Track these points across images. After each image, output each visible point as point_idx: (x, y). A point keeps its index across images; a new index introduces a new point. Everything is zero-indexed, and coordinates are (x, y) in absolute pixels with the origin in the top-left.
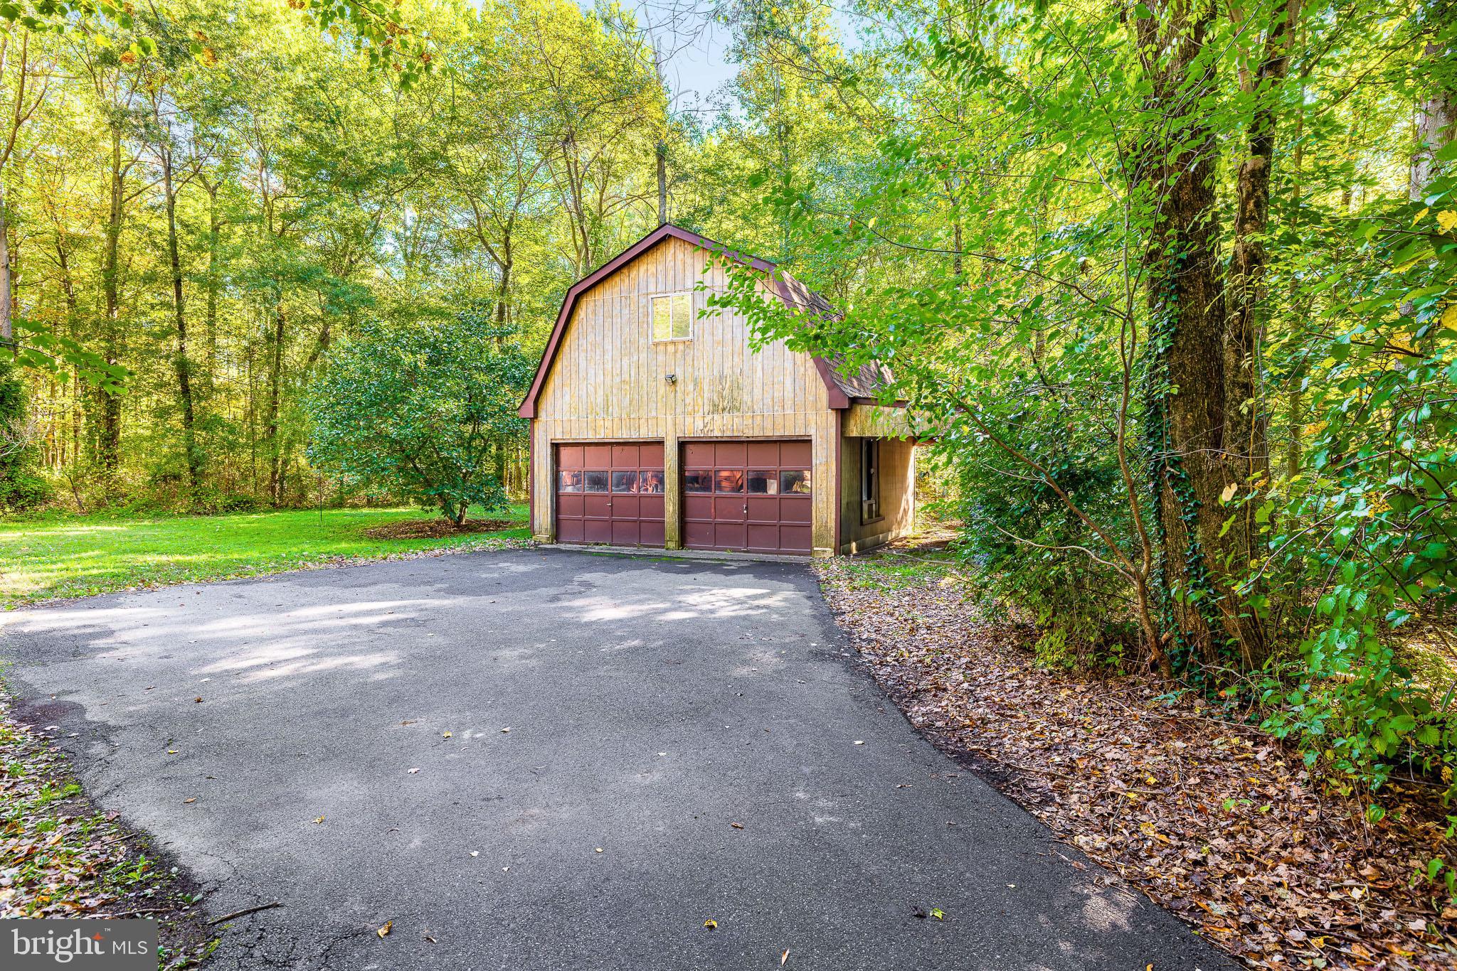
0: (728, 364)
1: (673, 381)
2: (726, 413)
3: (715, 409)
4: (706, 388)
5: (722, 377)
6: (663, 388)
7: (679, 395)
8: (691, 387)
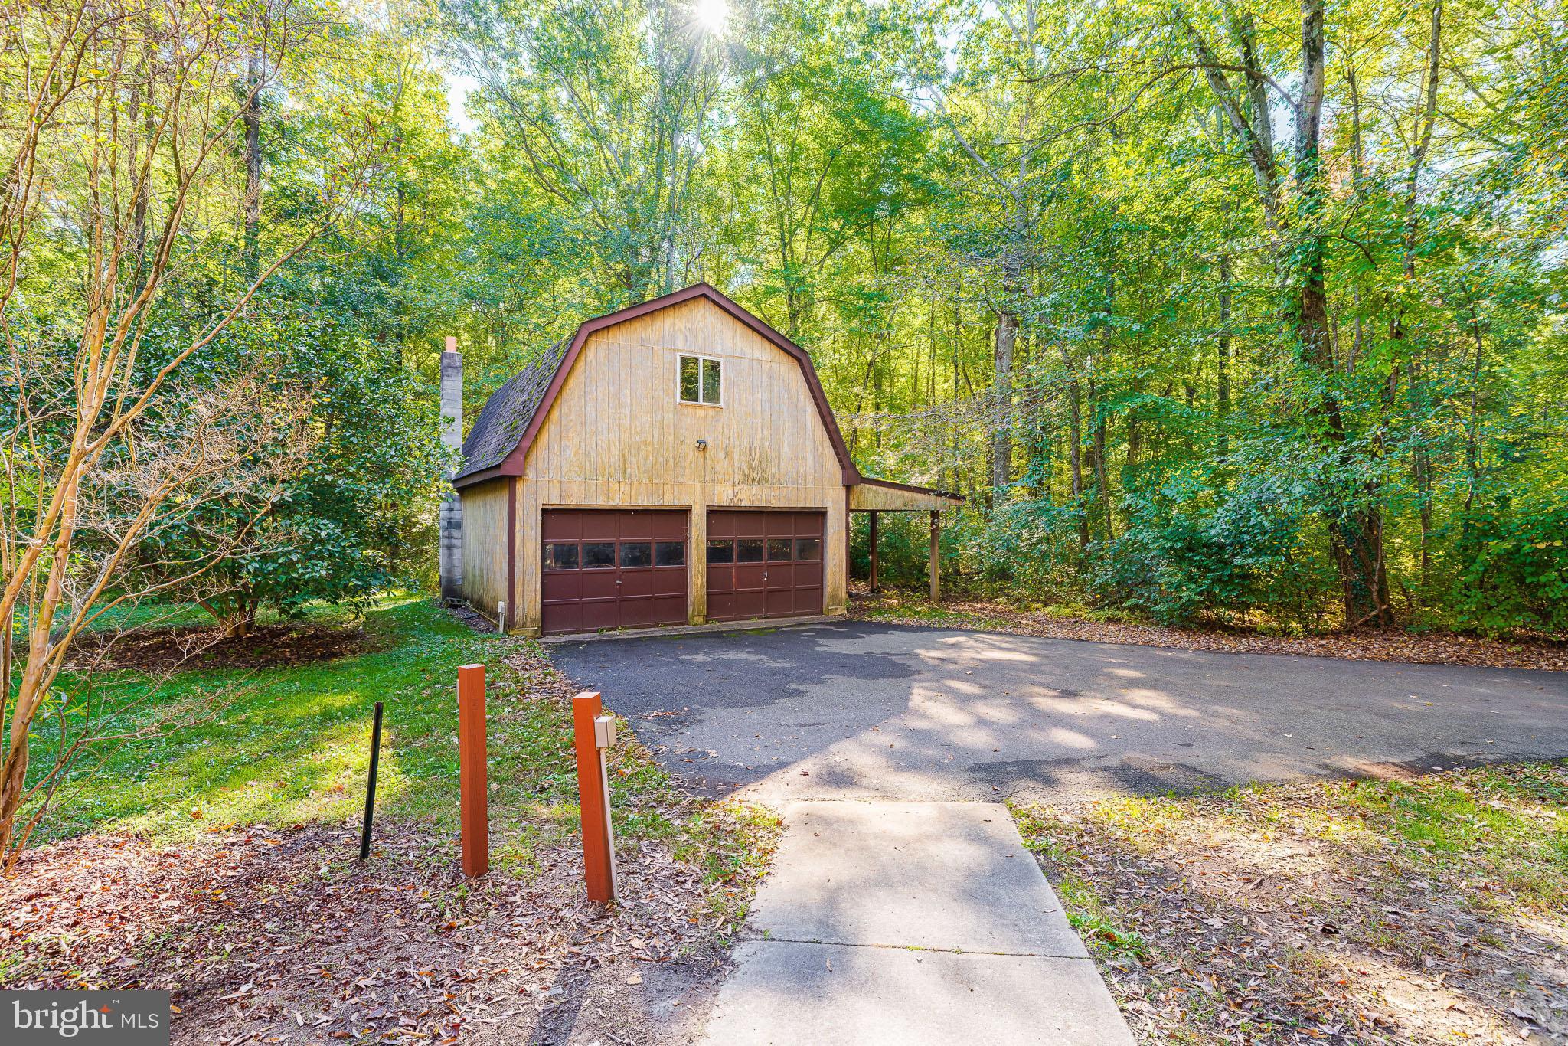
0: (758, 437)
1: (702, 445)
2: (755, 485)
3: (745, 479)
4: (736, 458)
5: (752, 448)
6: (692, 455)
7: (709, 462)
8: (721, 455)
